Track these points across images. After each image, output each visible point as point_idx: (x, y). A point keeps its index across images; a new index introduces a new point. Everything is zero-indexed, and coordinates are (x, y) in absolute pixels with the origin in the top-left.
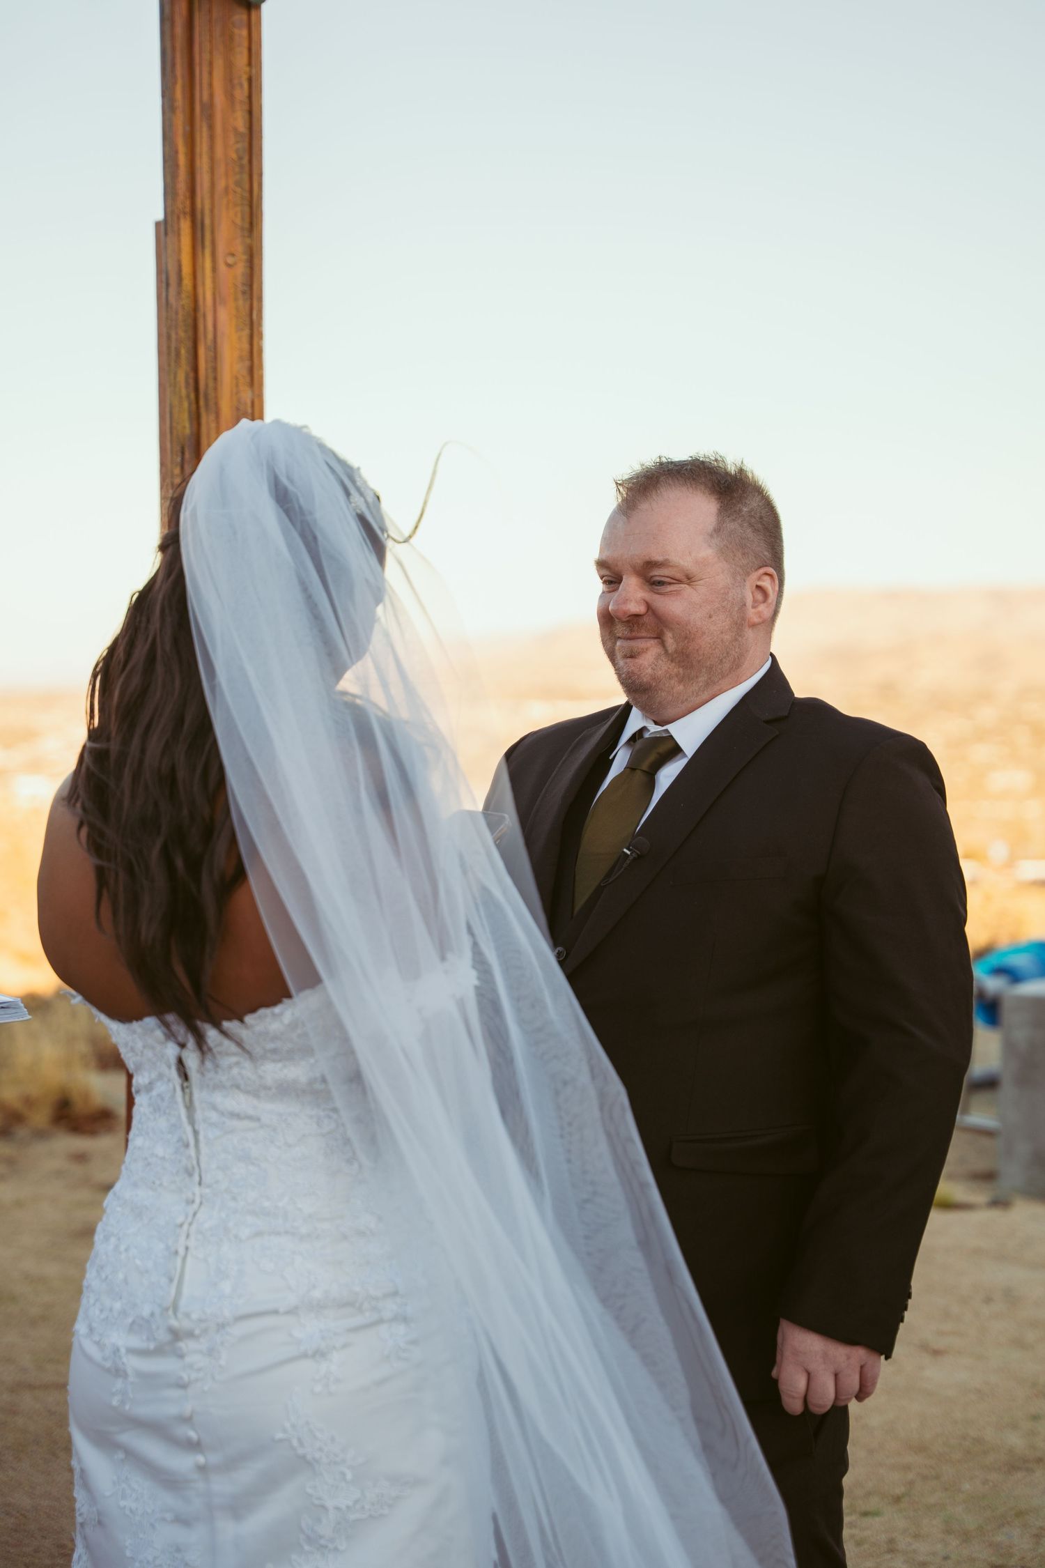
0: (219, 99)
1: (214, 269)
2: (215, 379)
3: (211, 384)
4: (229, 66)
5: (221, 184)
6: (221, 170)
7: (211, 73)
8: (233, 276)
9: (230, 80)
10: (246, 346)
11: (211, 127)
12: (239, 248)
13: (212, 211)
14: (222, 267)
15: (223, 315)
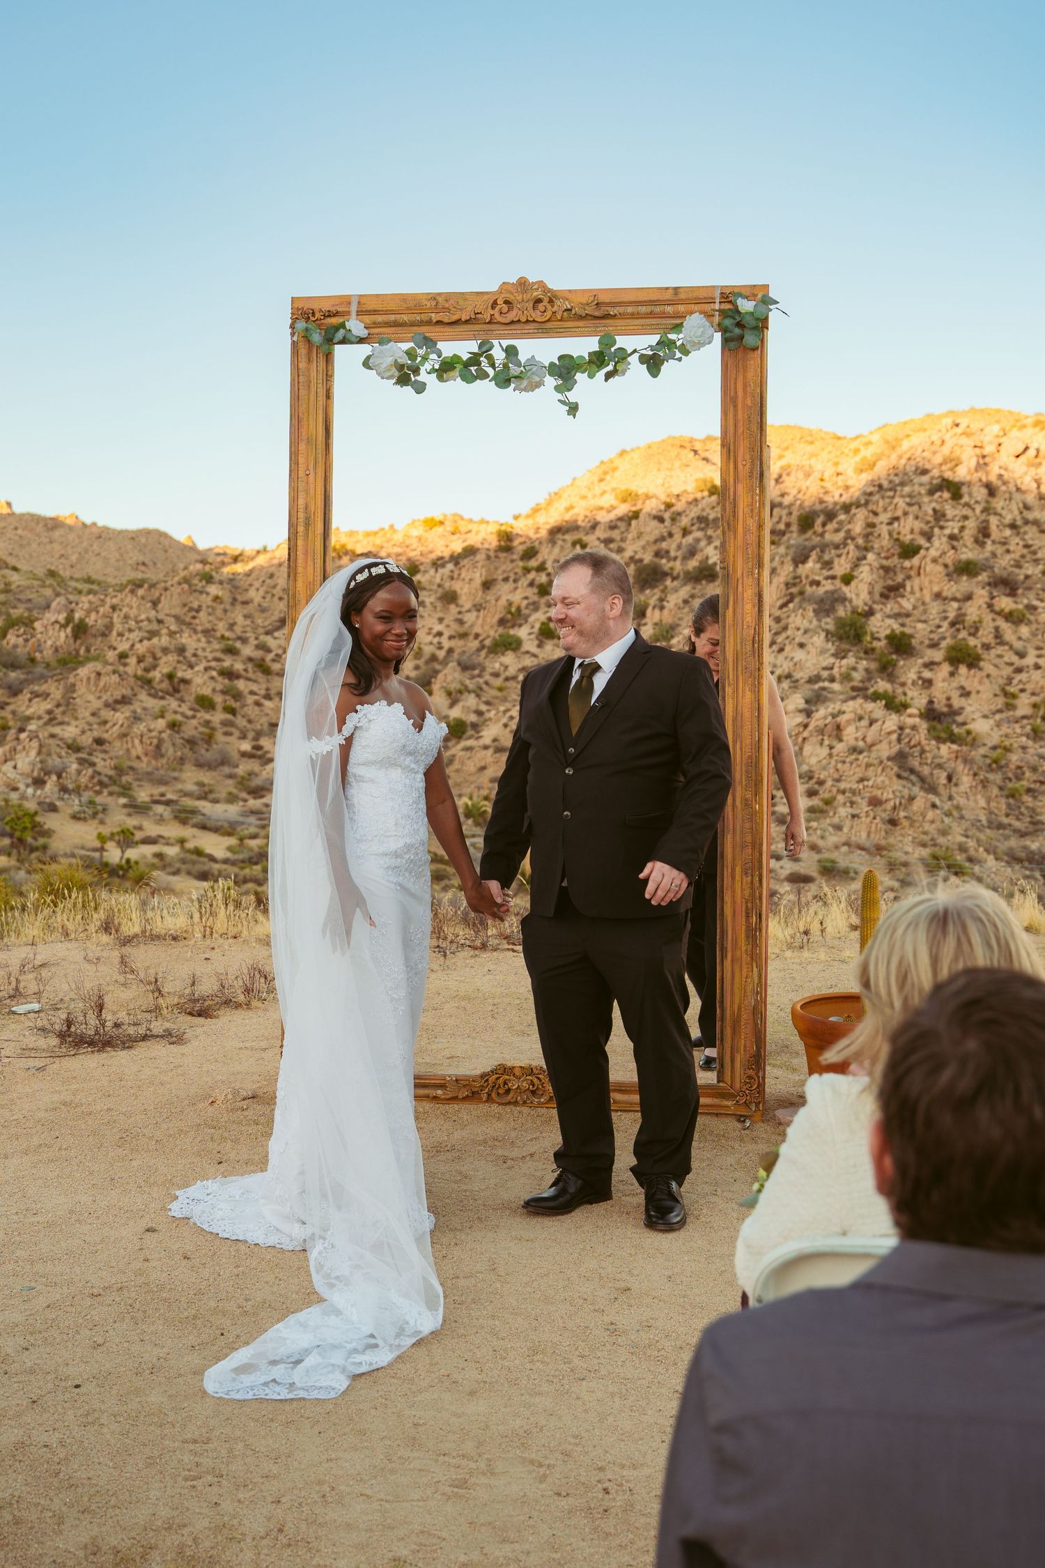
0: (740, 393)
1: (736, 467)
2: (734, 516)
3: (732, 518)
4: (745, 377)
5: (740, 431)
6: (741, 424)
7: (735, 383)
8: (743, 470)
9: (745, 386)
10: (750, 500)
11: (735, 406)
12: (747, 457)
13: (734, 443)
14: (740, 466)
15: (740, 487)
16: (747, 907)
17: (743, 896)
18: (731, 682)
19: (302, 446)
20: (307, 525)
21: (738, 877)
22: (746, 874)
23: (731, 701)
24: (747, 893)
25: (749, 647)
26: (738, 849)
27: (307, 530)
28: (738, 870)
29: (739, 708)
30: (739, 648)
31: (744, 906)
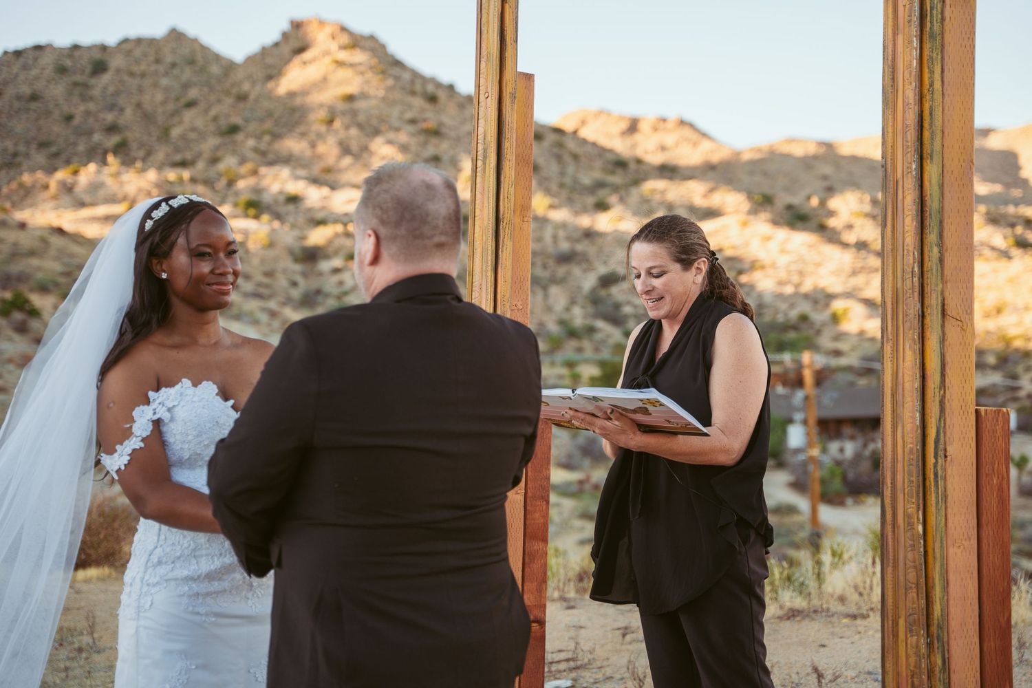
16: (913, 682)
17: (908, 665)
18: (890, 337)
19: (483, 65)
20: (485, 157)
21: (902, 635)
22: (911, 631)
23: (889, 363)
24: (913, 659)
25: (908, 283)
26: (902, 591)
27: (484, 164)
28: (902, 622)
29: (900, 374)
30: (899, 285)
31: (910, 681)
